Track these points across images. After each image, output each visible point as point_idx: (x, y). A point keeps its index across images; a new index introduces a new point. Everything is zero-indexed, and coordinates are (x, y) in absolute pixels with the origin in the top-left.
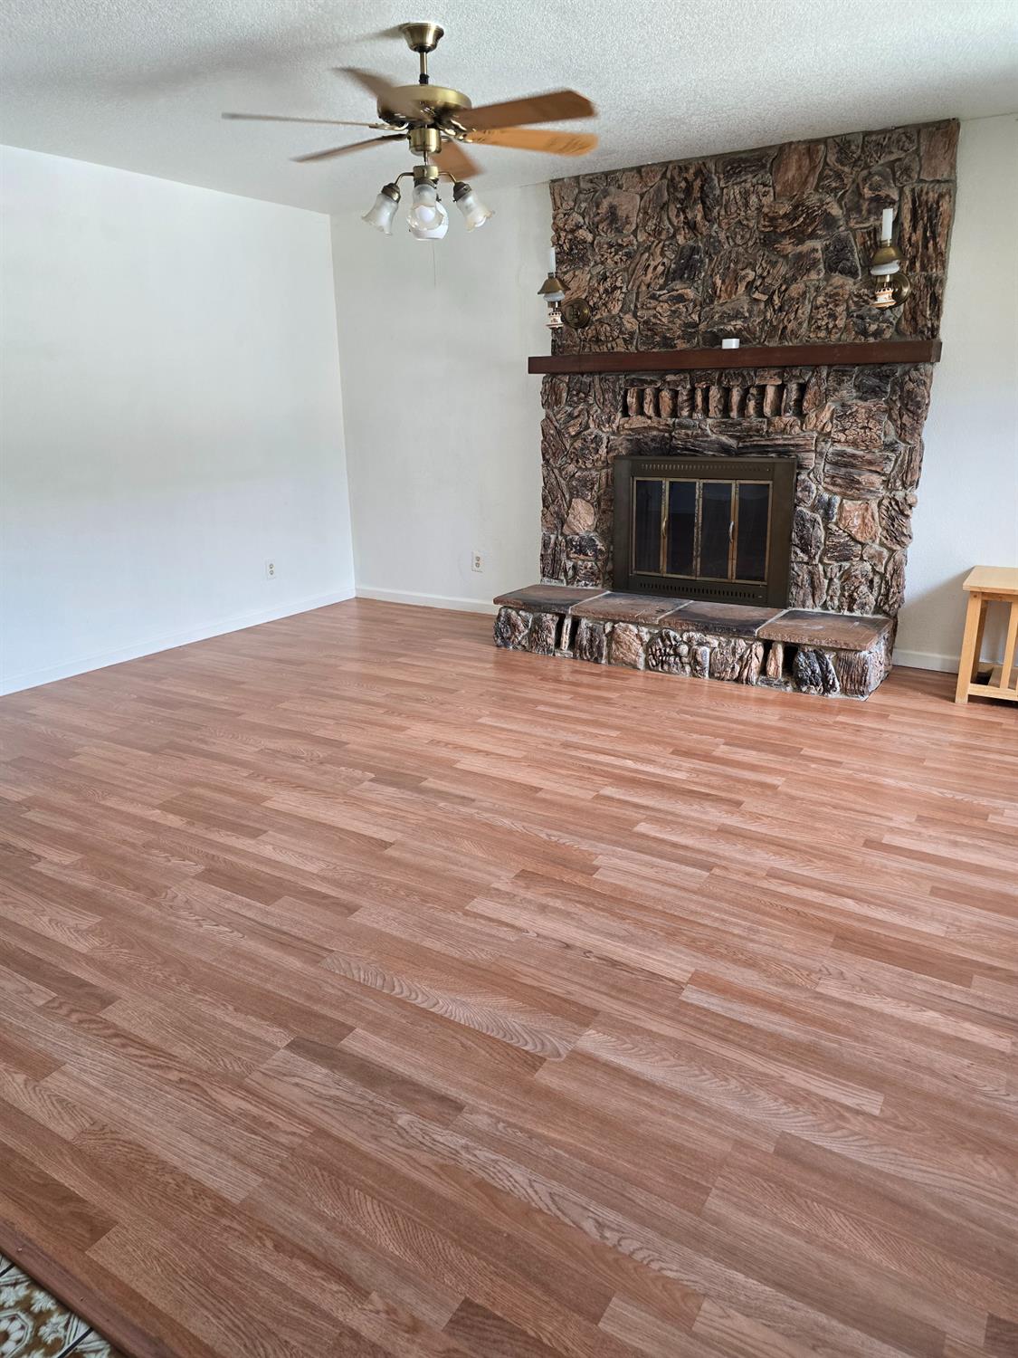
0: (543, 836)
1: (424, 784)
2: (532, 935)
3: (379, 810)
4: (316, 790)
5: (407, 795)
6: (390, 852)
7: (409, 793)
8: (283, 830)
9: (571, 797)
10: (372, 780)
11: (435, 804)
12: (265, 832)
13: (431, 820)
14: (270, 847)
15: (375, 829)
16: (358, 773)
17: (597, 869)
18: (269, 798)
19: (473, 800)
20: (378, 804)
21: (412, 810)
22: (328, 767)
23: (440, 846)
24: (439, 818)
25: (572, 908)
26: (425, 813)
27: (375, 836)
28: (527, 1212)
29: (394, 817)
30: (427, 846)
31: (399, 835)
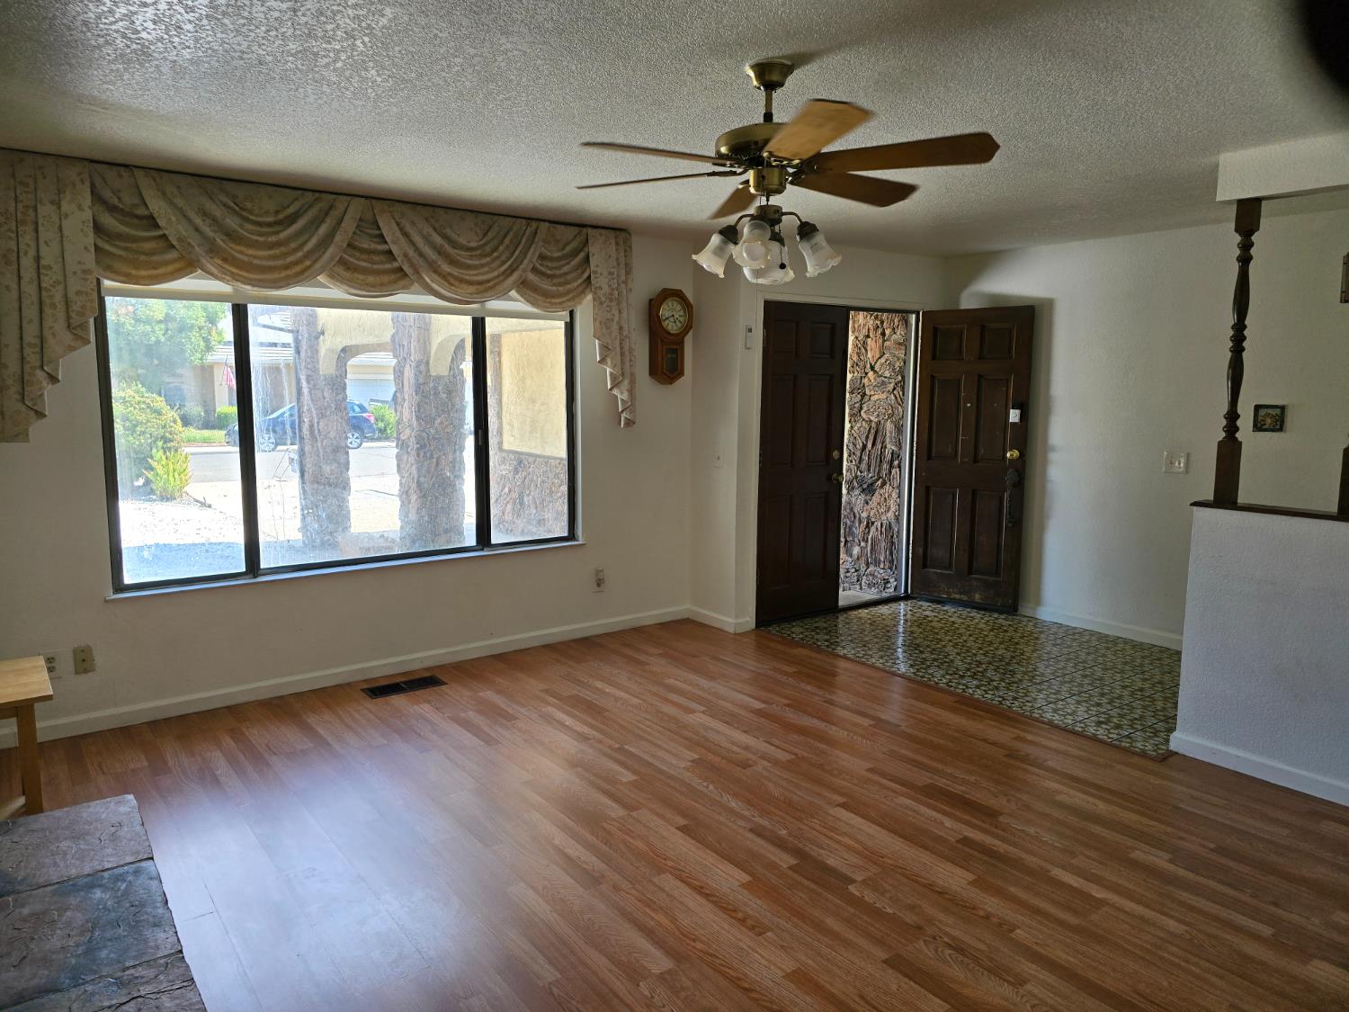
0: (711, 787)
1: (793, 861)
2: (761, 739)
3: (846, 840)
4: (917, 882)
5: (814, 851)
6: (841, 800)
7: (813, 853)
8: (939, 839)
9: (658, 815)
10: (852, 881)
11: (790, 834)
12: (957, 841)
13: (800, 819)
14: (947, 825)
15: (852, 822)
16: (870, 897)
17: (692, 761)
18: (970, 883)
19: (751, 830)
20: (849, 848)
21: (814, 832)
22: (910, 918)
23: (798, 796)
24: (791, 820)
25: (728, 745)
26: (803, 827)
27: (852, 815)
28: (809, 684)
29: (833, 829)
30: (809, 798)
31: (831, 812)
